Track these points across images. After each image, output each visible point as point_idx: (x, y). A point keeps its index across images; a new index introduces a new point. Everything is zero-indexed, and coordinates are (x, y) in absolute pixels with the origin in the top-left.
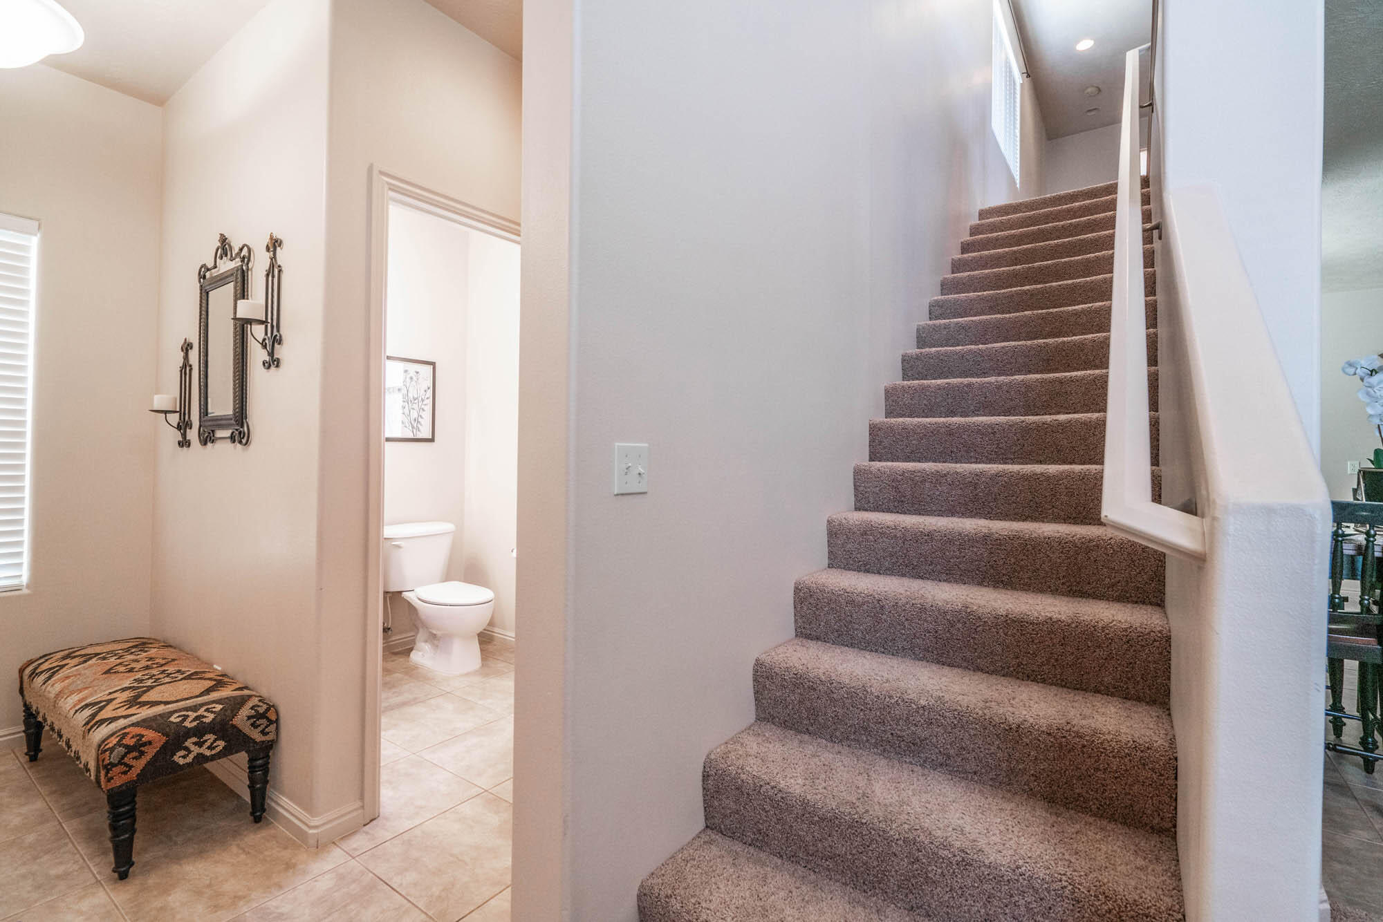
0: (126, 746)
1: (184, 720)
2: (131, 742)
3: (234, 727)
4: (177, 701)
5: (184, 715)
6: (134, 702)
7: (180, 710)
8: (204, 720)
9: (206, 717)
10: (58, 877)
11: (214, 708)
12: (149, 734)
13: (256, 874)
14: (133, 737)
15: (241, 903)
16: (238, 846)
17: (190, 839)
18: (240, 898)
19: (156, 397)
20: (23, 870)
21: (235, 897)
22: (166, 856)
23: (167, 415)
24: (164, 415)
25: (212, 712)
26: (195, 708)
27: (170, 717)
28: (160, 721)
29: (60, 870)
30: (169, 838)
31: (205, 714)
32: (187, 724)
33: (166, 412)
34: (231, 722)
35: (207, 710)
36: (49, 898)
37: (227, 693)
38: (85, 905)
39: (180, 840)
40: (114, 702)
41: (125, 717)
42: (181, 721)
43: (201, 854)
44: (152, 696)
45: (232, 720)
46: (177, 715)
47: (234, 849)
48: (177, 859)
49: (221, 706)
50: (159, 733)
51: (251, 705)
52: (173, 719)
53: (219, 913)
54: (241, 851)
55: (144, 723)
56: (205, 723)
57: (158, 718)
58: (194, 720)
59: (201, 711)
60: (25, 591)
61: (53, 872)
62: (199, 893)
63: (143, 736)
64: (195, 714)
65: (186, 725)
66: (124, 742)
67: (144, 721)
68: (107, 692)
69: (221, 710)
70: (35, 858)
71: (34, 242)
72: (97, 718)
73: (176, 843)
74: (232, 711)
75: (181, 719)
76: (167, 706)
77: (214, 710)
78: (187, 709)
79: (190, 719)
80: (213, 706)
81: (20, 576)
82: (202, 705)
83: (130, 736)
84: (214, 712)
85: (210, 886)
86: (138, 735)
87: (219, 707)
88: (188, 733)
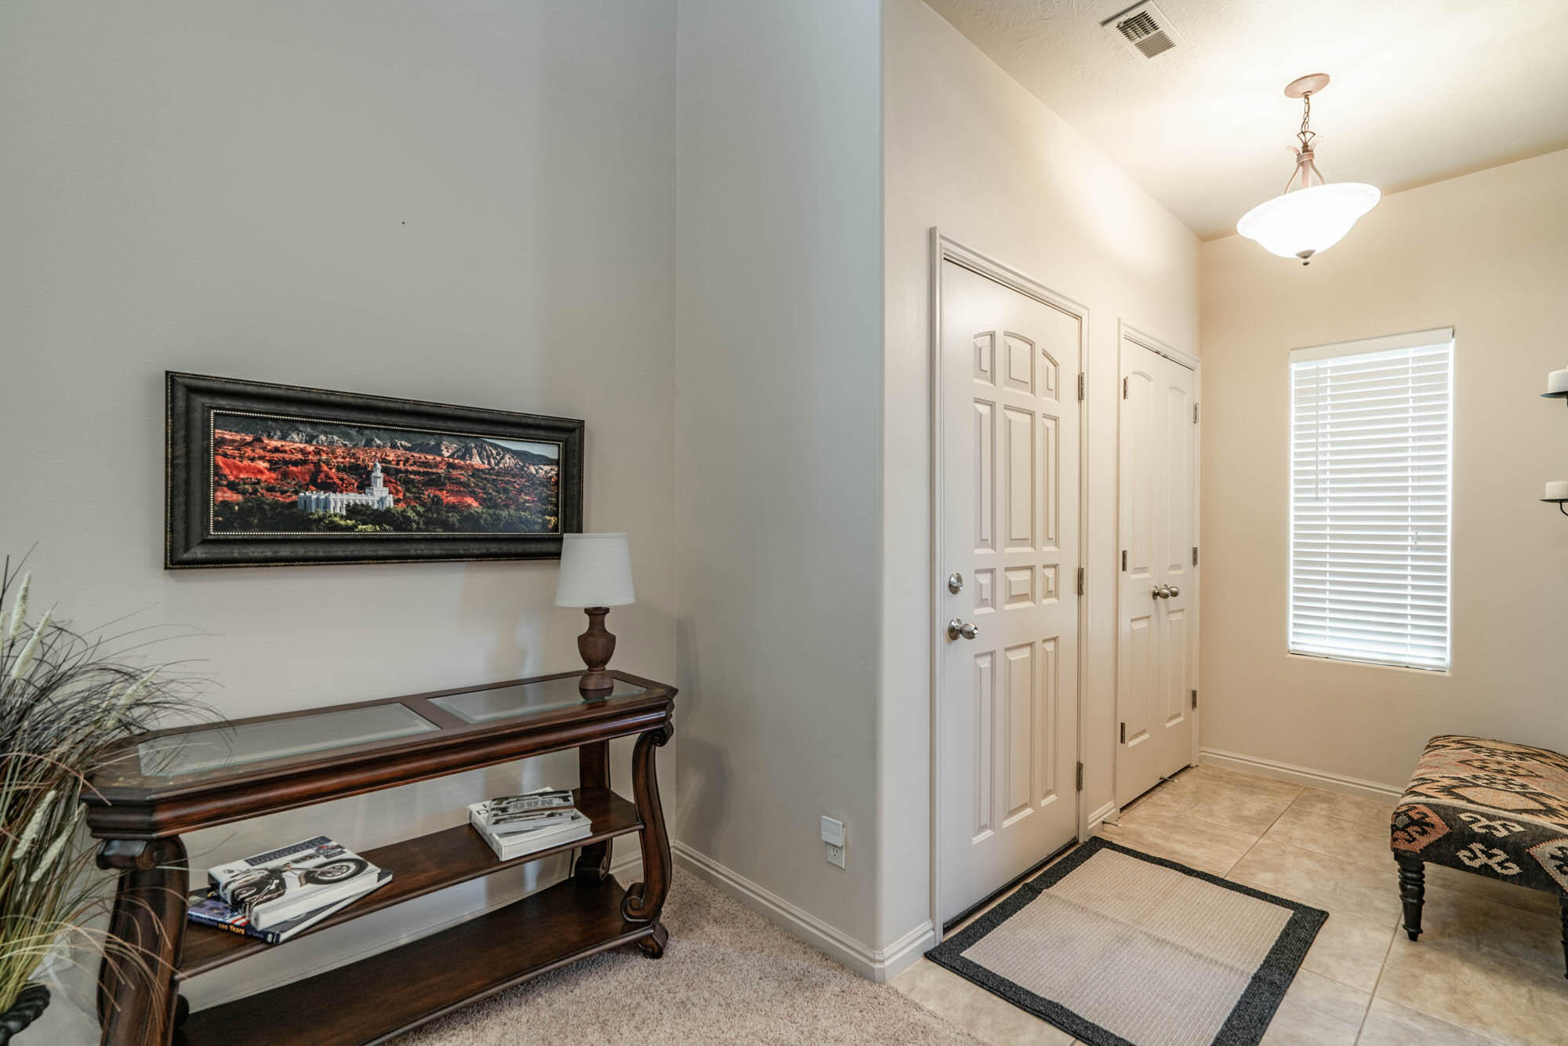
0: (1410, 817)
1: (1473, 822)
2: (1416, 817)
3: (1531, 857)
4: (1482, 805)
5: (1475, 818)
6: (1448, 791)
7: (1476, 813)
8: (1495, 832)
9: (1498, 830)
10: (1376, 909)
11: (1513, 827)
12: (1433, 818)
13: (1519, 1020)
14: (1418, 813)
15: (1478, 1025)
16: (1530, 992)
17: (1493, 956)
18: (1480, 1020)
19: (1548, 485)
20: (1363, 890)
21: (1477, 1017)
22: (1460, 951)
23: (1563, 504)
24: (1559, 504)
25: (1508, 829)
26: (1491, 818)
27: (1461, 813)
28: (1451, 812)
29: (1382, 906)
30: (1479, 943)
31: (1499, 828)
32: (1475, 827)
33: (1561, 501)
34: (1527, 850)
35: (1504, 826)
36: (1358, 915)
37: (1546, 823)
38: (1372, 934)
39: (1485, 949)
40: (1436, 784)
41: (1427, 796)
42: (1469, 821)
43: (1488, 970)
44: (1467, 792)
45: (1529, 849)
46: (1469, 814)
47: (1523, 990)
48: (1465, 958)
49: (1522, 829)
50: (1444, 821)
51: (1560, 845)
52: (1462, 816)
53: (1450, 1014)
54: (1527, 996)
55: (1436, 808)
56: (1495, 836)
57: (1451, 809)
58: (1483, 827)
59: (1496, 824)
60: (1447, 674)
61: (1376, 903)
62: (1453, 990)
63: (1427, 816)
64: (1488, 823)
65: (1473, 828)
66: (1410, 813)
67: (1437, 805)
68: (1441, 775)
69: (1520, 832)
70: (1377, 888)
71: (1450, 348)
72: (1413, 789)
73: (1478, 950)
74: (1533, 840)
75: (1471, 819)
76: (1469, 804)
77: (1511, 828)
78: (1483, 815)
79: (1480, 824)
80: (1513, 824)
81: (1443, 659)
82: (1500, 818)
83: (1417, 811)
84: (1510, 831)
85: (1467, 994)
86: (1422, 813)
87: (1518, 829)
88: (1475, 837)
